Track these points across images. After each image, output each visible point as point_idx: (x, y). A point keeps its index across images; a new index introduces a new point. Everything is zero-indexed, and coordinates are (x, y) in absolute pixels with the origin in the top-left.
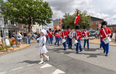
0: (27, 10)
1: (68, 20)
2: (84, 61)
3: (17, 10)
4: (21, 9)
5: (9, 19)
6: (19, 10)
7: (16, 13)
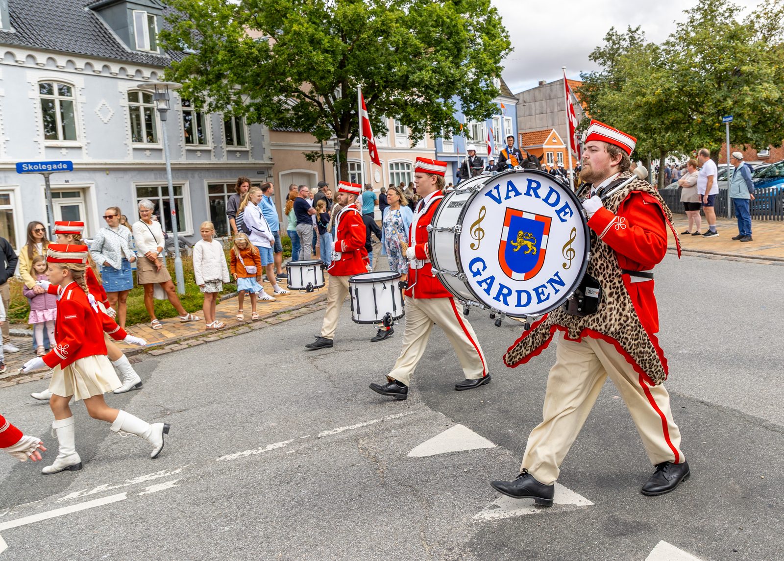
0: (327, 33)
1: (629, 82)
2: (760, 414)
3: (266, 42)
4: (287, 32)
5: (213, 108)
6: (272, 42)
7: (256, 60)
